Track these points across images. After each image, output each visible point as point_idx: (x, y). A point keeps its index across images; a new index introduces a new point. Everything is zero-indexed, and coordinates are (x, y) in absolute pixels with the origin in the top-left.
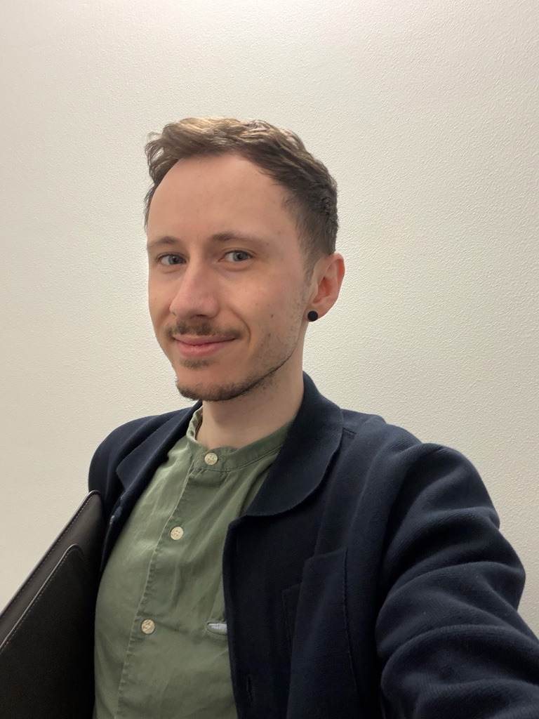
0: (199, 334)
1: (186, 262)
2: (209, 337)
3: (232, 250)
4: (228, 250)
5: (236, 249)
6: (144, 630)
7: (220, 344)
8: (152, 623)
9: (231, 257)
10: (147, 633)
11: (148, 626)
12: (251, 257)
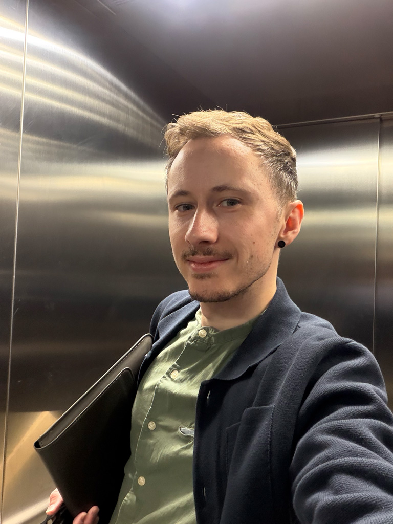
0: (204, 255)
1: (194, 207)
2: (211, 257)
3: (226, 198)
4: (223, 199)
5: (229, 198)
6: (149, 427)
7: (219, 263)
8: (154, 424)
9: (225, 204)
10: (151, 429)
11: (152, 426)
12: (239, 202)
